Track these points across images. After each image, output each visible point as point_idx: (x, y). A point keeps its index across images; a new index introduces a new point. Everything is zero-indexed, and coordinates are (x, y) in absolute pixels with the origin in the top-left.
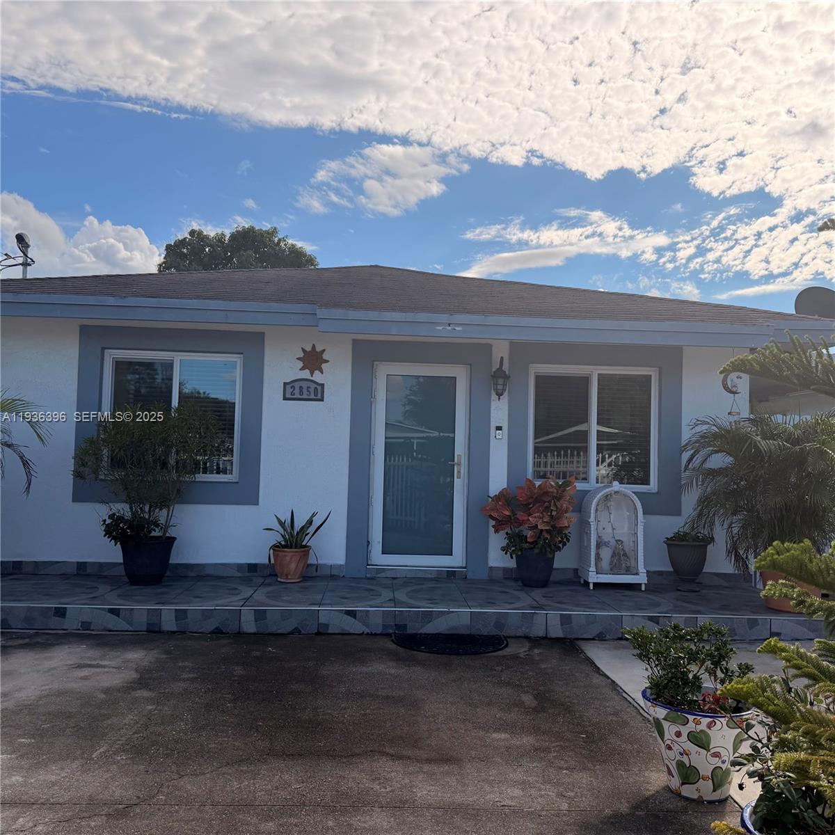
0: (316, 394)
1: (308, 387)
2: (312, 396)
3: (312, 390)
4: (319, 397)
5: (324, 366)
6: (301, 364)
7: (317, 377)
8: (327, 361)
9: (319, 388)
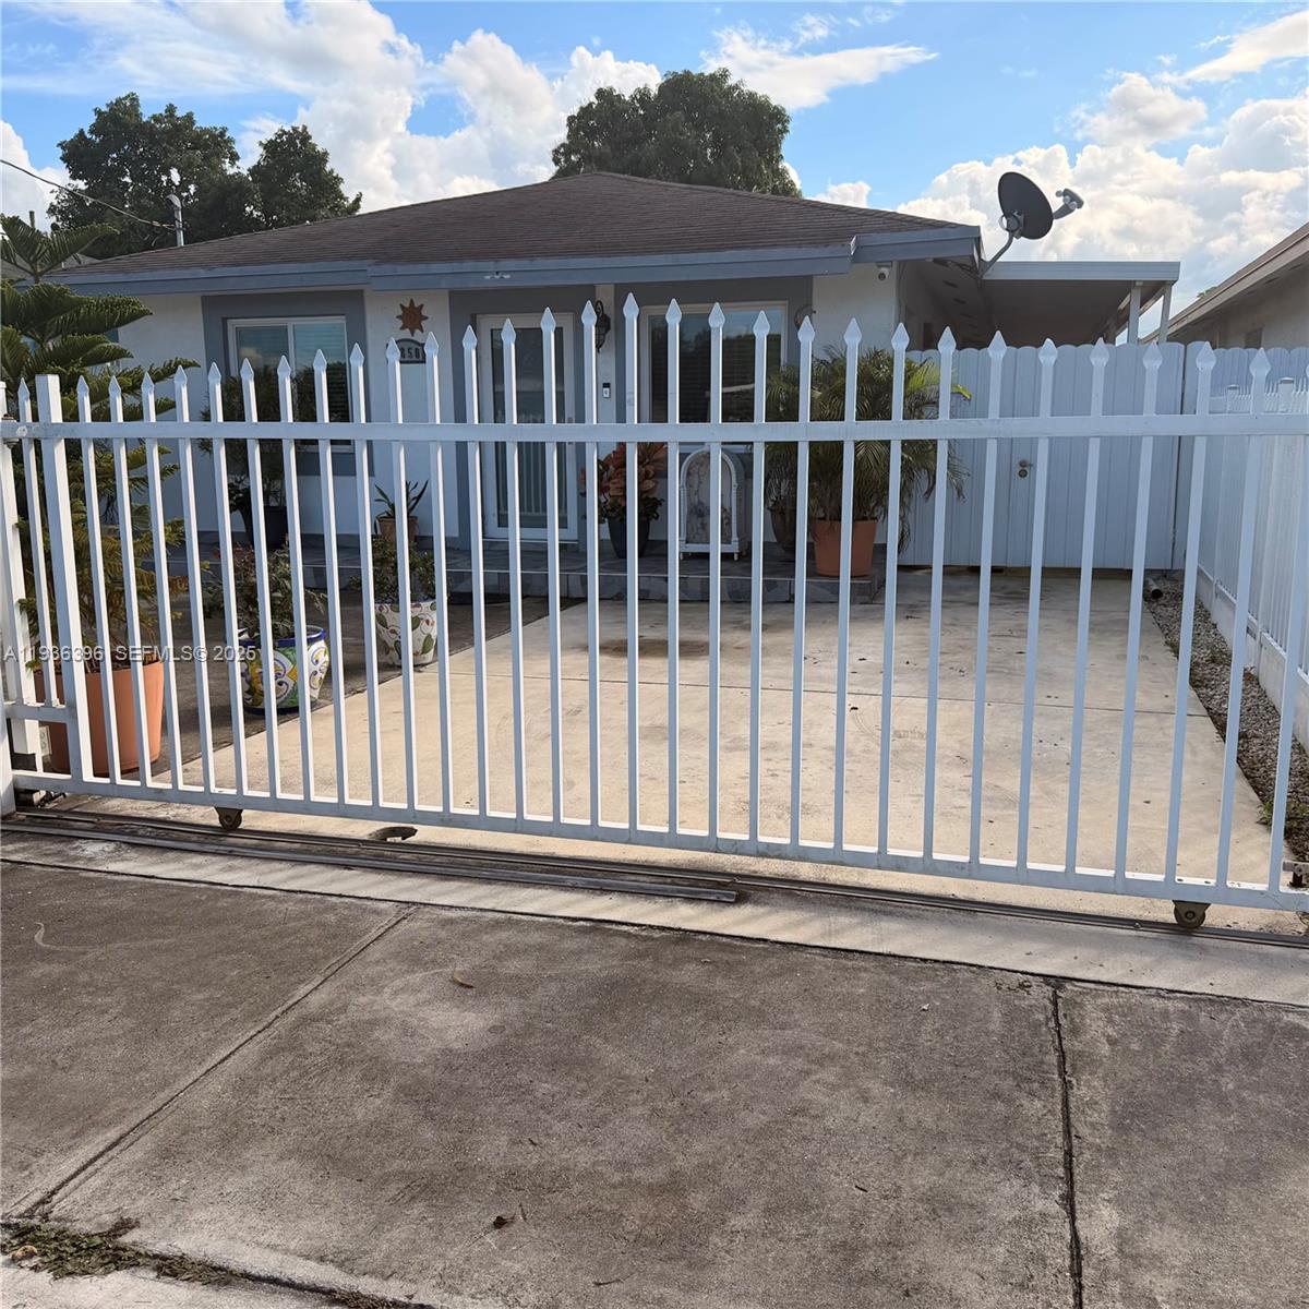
0: (417, 356)
1: (410, 349)
2: (414, 359)
3: (413, 351)
4: (421, 358)
5: (424, 323)
6: (400, 323)
7: (418, 336)
8: (426, 318)
9: (420, 348)
